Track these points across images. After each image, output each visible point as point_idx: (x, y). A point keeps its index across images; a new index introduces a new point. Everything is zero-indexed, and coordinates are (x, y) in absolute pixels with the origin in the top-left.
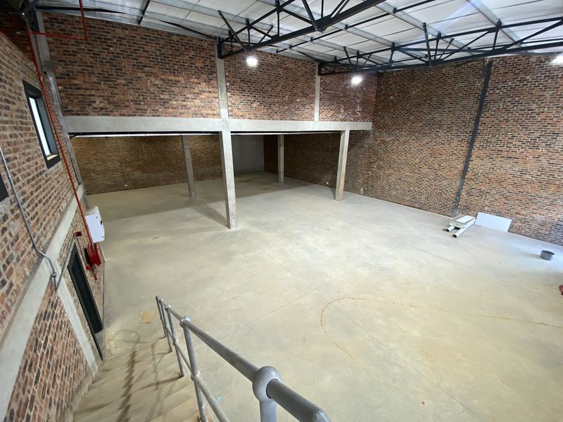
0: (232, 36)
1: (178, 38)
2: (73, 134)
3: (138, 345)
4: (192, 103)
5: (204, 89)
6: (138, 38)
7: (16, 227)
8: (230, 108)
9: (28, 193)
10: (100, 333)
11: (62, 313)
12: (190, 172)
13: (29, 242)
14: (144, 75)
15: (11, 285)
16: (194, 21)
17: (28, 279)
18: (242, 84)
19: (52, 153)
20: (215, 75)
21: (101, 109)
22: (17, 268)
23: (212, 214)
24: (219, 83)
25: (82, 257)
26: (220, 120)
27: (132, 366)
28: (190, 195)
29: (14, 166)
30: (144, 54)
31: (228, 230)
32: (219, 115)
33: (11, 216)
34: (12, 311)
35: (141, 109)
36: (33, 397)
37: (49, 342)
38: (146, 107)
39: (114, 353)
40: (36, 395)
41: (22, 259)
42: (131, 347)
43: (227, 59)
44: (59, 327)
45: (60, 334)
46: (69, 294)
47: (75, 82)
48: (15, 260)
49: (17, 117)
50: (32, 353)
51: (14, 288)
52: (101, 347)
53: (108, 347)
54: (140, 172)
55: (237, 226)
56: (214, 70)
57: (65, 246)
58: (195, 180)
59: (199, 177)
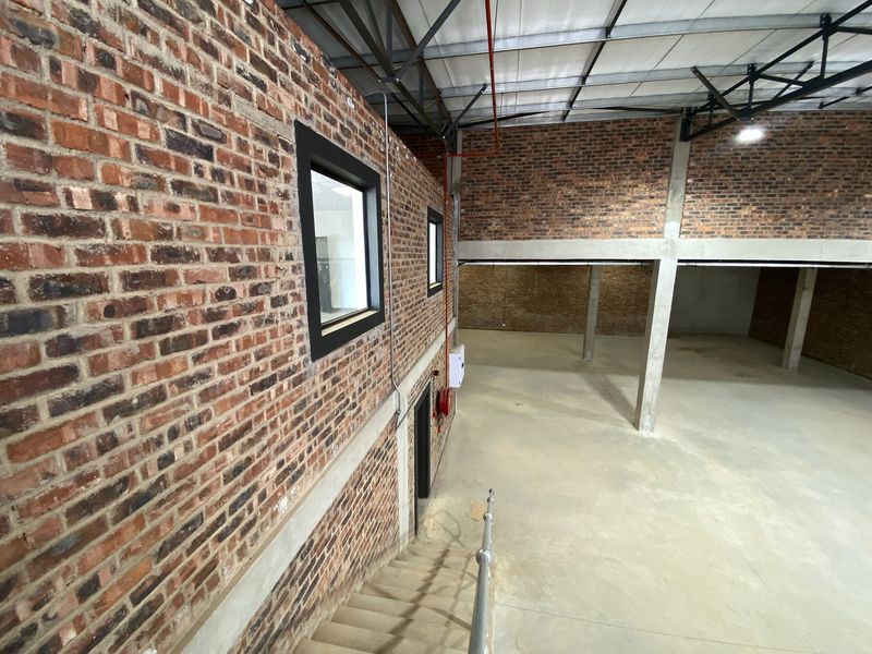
0: (715, 99)
1: (616, 126)
2: (462, 261)
3: (455, 544)
4: (616, 217)
5: (642, 194)
6: (559, 139)
7: (382, 353)
8: (685, 221)
9: (403, 320)
10: (424, 500)
11: (394, 458)
12: (592, 319)
13: (389, 370)
14: (555, 185)
15: (359, 410)
16: (646, 94)
17: (375, 408)
18: (722, 177)
19: (437, 281)
20: (667, 169)
21: (496, 232)
22: (370, 394)
23: (612, 395)
24: (672, 181)
25: (432, 400)
26: (662, 240)
27: (437, 569)
28: (584, 356)
29: (398, 292)
30: (563, 158)
31: (632, 431)
32: (660, 233)
33: (381, 342)
34: (351, 437)
35: (541, 230)
36: (335, 537)
37: (370, 485)
38: (547, 227)
39: (430, 535)
40: (339, 537)
41: (377, 385)
42: (447, 540)
43: (698, 139)
44: (385, 473)
45: (383, 480)
46: (407, 439)
47: (478, 203)
48: (371, 386)
49: (414, 244)
50: (351, 489)
51: (361, 413)
52: (419, 520)
53: (425, 524)
54: (524, 310)
55: (652, 430)
56: (667, 161)
57: (419, 383)
58: (596, 333)
59: (605, 329)
